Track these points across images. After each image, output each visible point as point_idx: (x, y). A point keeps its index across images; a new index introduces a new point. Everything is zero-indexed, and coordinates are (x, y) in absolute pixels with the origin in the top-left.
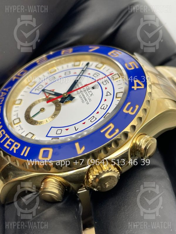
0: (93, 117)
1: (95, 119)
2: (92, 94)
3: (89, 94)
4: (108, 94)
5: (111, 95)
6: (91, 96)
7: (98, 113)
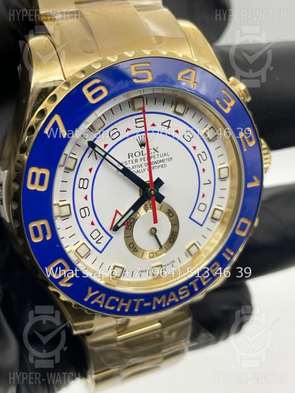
0: (199, 156)
1: (203, 155)
2: (154, 149)
3: (153, 155)
4: (166, 124)
5: (170, 121)
6: (157, 152)
7: (194, 148)
